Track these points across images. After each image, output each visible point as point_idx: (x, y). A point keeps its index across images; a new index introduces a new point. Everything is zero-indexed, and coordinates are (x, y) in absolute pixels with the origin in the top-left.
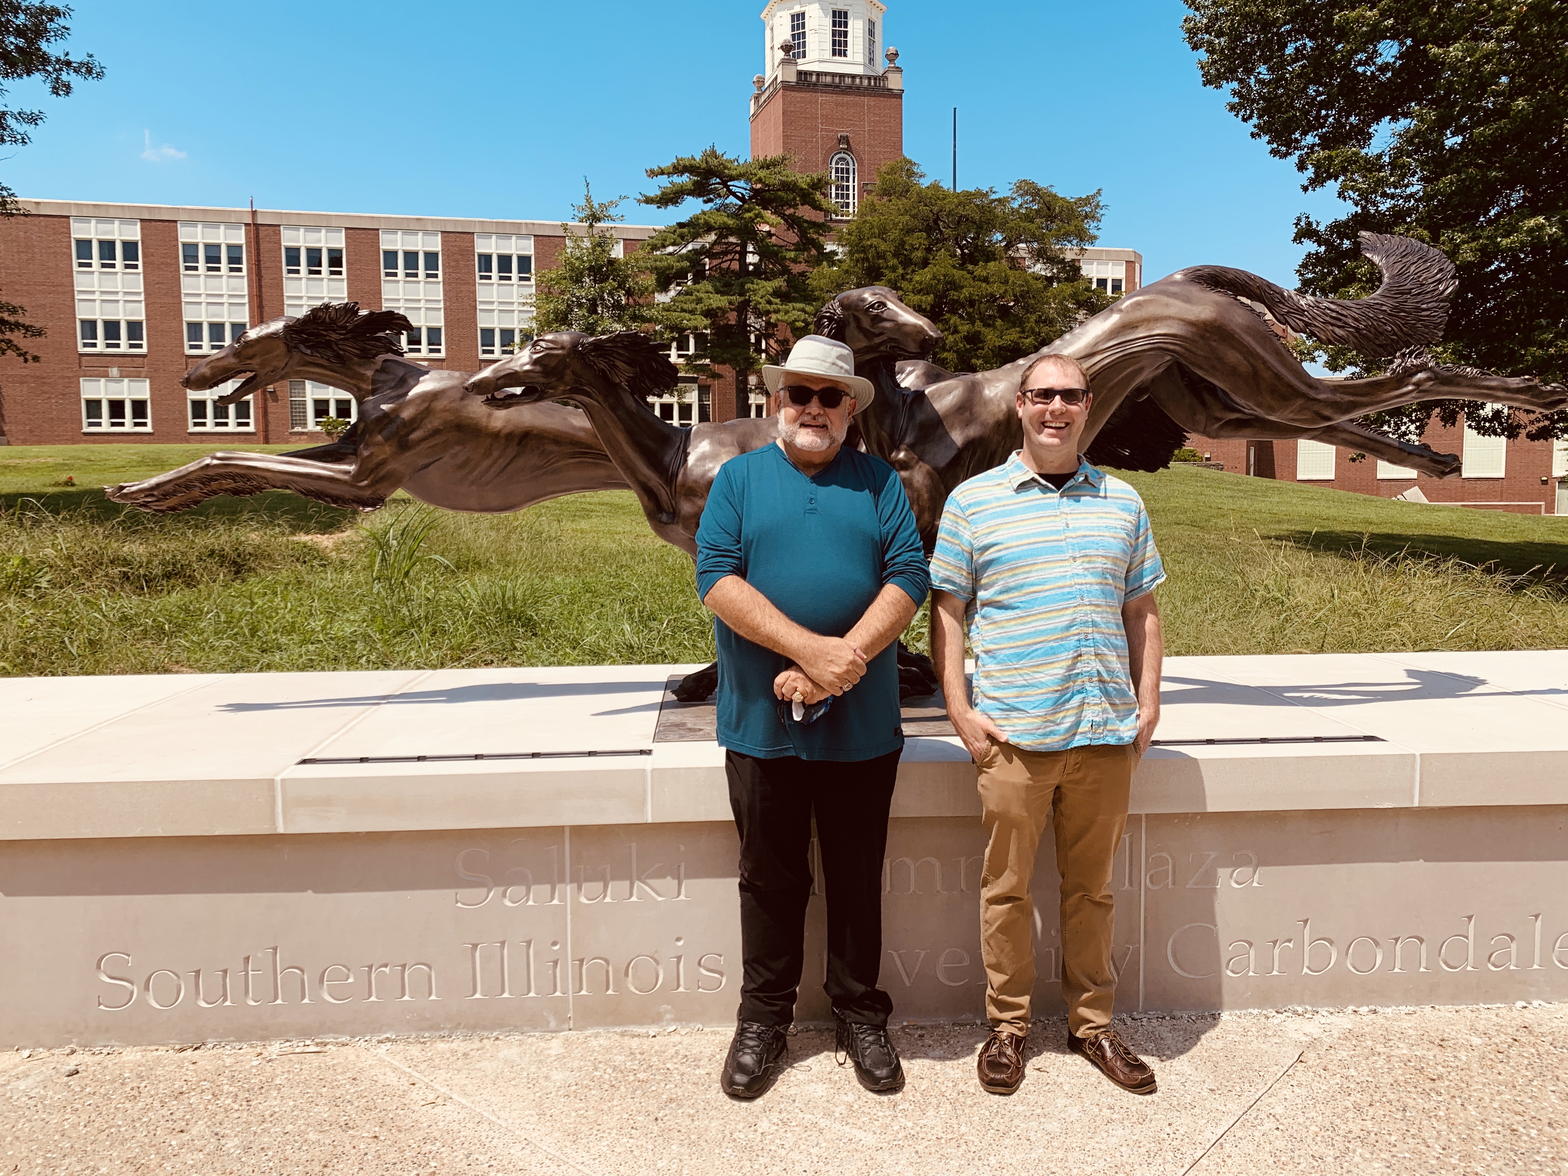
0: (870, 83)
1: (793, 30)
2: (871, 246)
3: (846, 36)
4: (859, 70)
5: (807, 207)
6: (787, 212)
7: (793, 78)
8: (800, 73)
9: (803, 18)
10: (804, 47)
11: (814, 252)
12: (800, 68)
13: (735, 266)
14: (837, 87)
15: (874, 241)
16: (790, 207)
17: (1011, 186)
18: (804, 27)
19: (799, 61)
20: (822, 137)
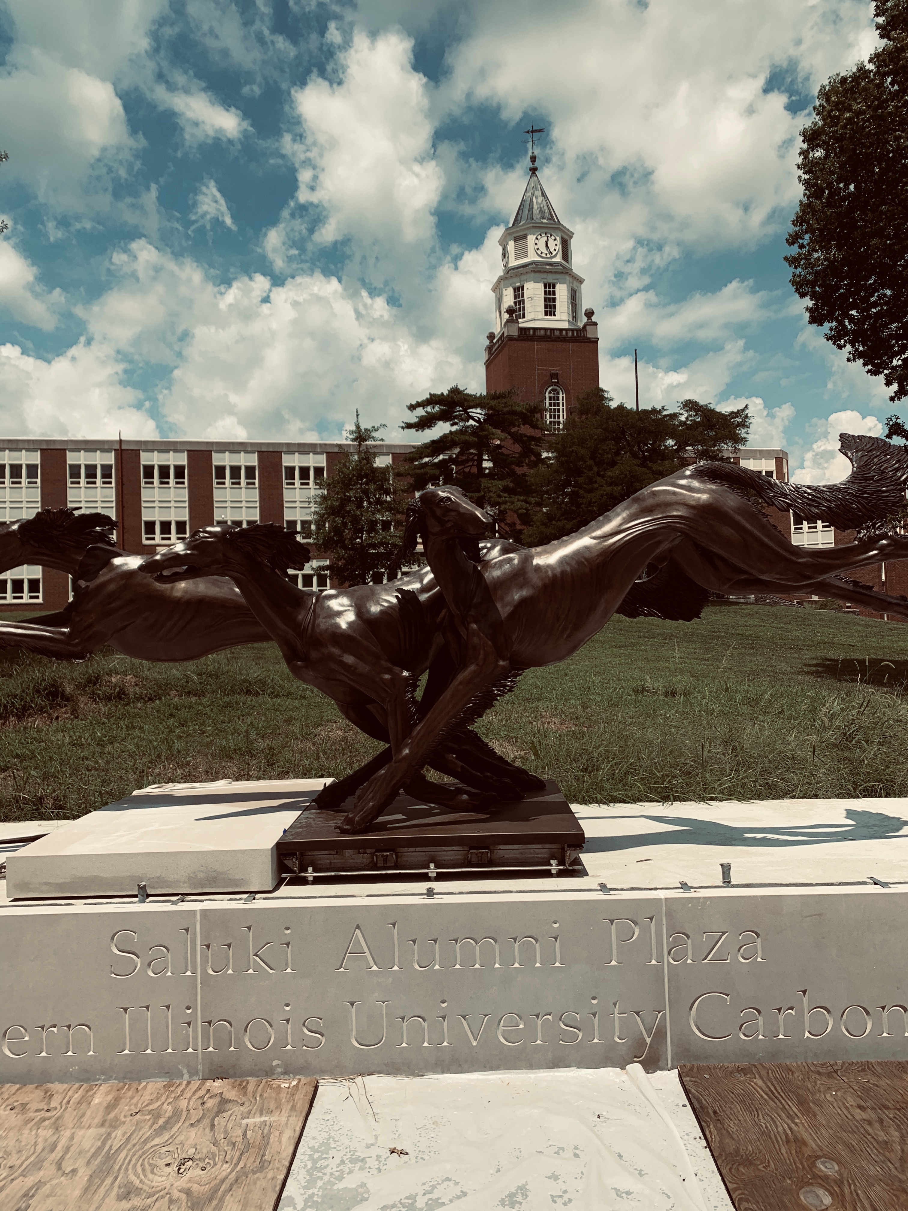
0: (573, 334)
1: (515, 298)
2: (573, 451)
3: (554, 301)
4: (565, 325)
5: (527, 426)
6: (512, 431)
7: (515, 333)
8: (521, 329)
9: (523, 290)
10: (524, 310)
11: (533, 458)
12: (520, 325)
13: (475, 470)
14: (549, 337)
15: (575, 448)
16: (514, 426)
17: (679, 404)
18: (523, 296)
19: (520, 320)
20: (538, 374)
